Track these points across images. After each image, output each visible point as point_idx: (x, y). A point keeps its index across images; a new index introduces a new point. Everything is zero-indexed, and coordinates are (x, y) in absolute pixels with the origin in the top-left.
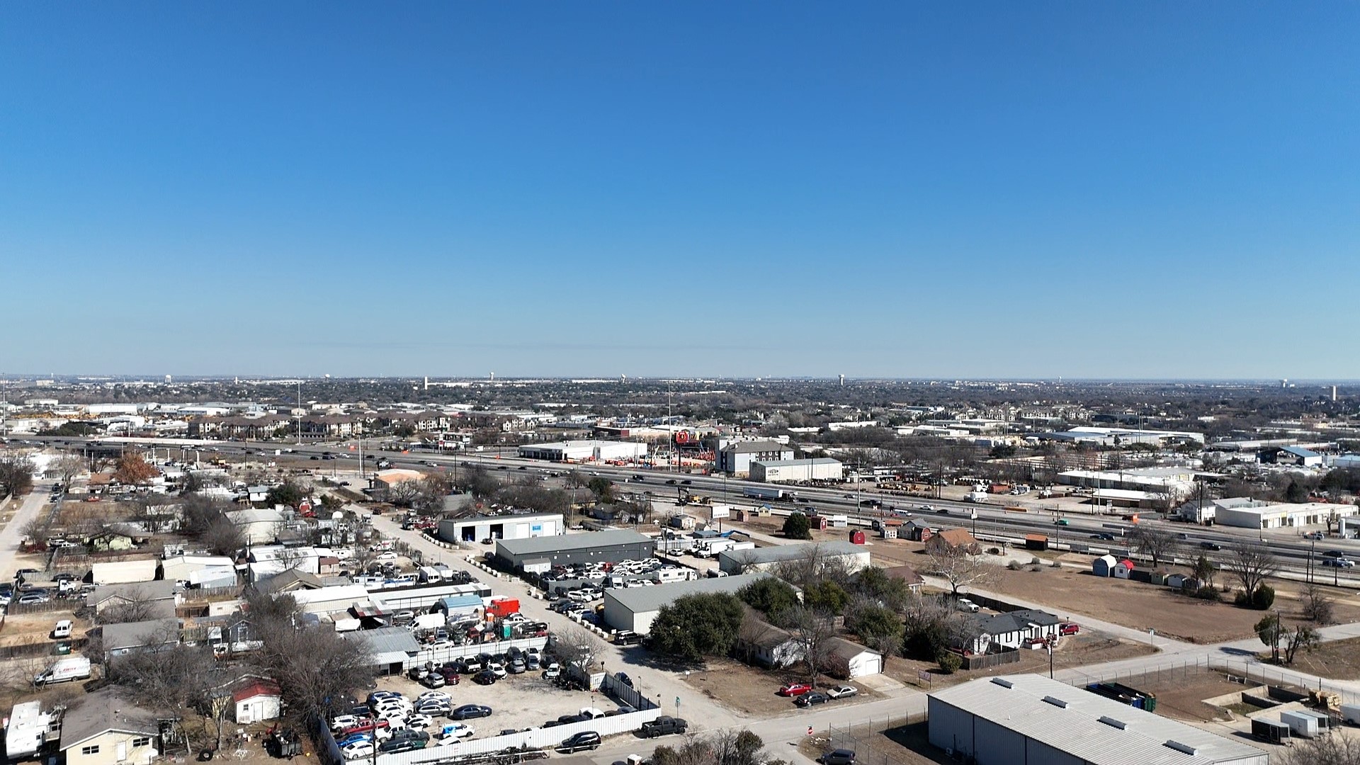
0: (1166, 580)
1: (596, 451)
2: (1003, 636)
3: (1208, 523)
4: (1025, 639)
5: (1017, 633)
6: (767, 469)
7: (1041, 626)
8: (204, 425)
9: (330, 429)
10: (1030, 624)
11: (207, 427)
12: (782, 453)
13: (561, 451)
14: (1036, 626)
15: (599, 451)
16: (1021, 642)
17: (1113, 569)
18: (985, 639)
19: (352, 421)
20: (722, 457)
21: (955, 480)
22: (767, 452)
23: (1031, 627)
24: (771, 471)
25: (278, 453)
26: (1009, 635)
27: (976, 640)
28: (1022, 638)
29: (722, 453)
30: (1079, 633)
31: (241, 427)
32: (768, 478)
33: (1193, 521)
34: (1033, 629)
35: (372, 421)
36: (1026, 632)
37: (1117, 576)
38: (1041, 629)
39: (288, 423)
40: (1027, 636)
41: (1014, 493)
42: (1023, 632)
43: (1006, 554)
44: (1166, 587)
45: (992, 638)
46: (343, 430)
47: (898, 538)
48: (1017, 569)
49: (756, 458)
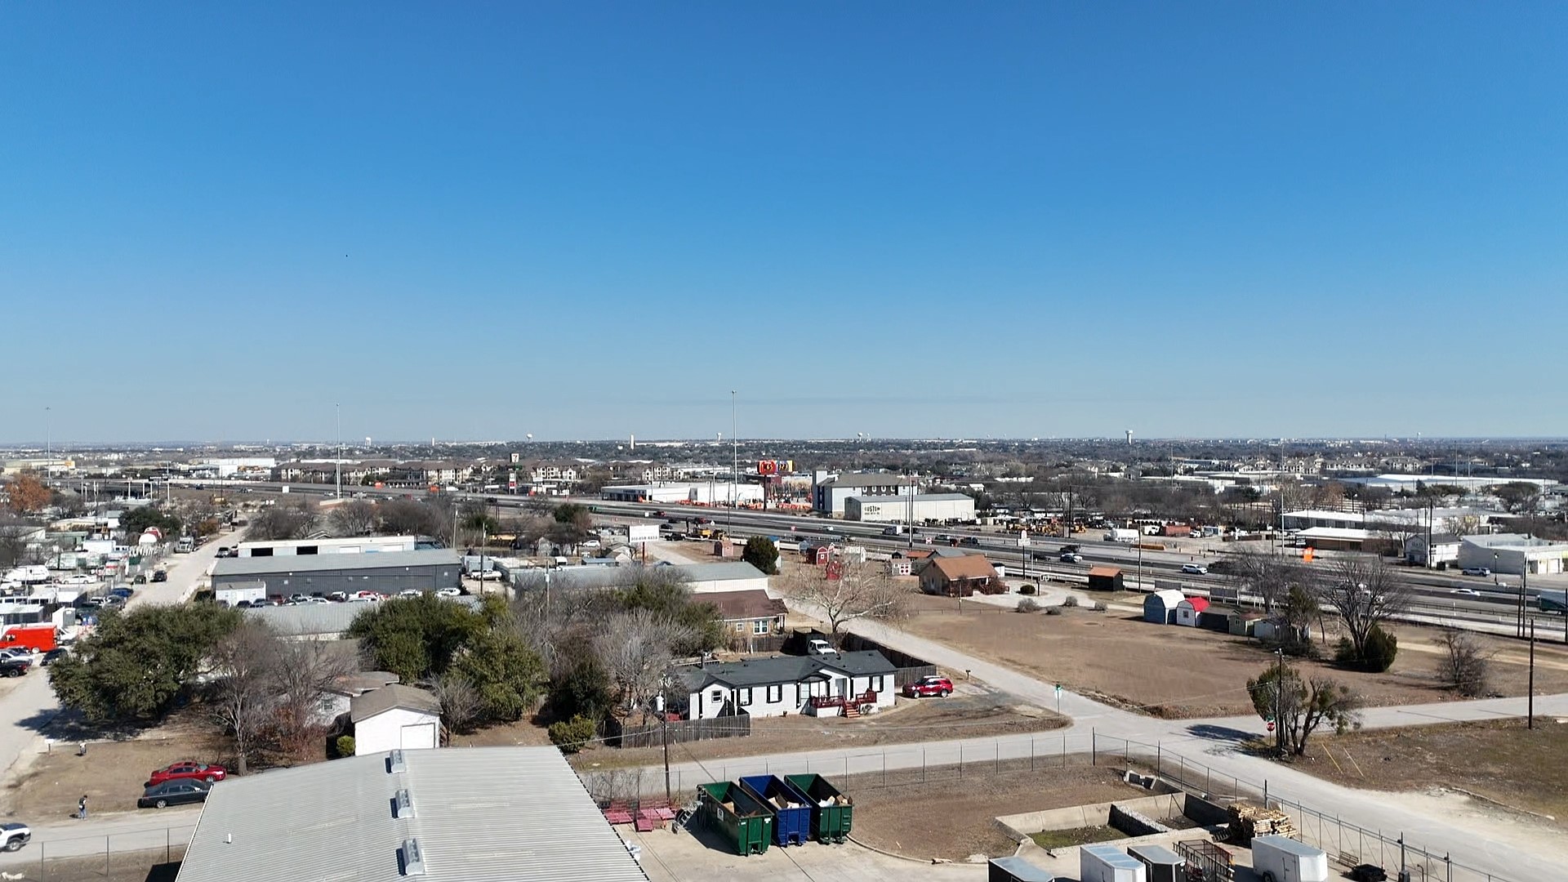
0: (1251, 628)
1: (693, 493)
2: (759, 692)
3: (1441, 566)
4: (811, 698)
5: (793, 687)
6: (864, 506)
7: (851, 676)
8: (287, 471)
9: (427, 477)
10: (823, 671)
11: (290, 473)
12: (900, 489)
13: (644, 492)
14: (835, 676)
15: (696, 493)
16: (803, 702)
17: (1173, 612)
18: (717, 696)
19: (457, 467)
20: (819, 493)
21: (1129, 523)
22: (879, 487)
23: (827, 678)
24: (870, 509)
26: (774, 690)
27: (694, 698)
28: (804, 695)
29: (819, 487)
30: (951, 695)
31: (325, 473)
32: (864, 517)
33: (1422, 564)
34: (832, 682)
35: (488, 469)
36: (814, 686)
37: (1178, 622)
38: (852, 682)
39: (388, 471)
40: (815, 694)
41: (1195, 535)
42: (808, 685)
43: (1045, 594)
44: (1246, 639)
45: (733, 693)
46: (443, 478)
47: (912, 574)
48: (1024, 612)
49: (863, 493)
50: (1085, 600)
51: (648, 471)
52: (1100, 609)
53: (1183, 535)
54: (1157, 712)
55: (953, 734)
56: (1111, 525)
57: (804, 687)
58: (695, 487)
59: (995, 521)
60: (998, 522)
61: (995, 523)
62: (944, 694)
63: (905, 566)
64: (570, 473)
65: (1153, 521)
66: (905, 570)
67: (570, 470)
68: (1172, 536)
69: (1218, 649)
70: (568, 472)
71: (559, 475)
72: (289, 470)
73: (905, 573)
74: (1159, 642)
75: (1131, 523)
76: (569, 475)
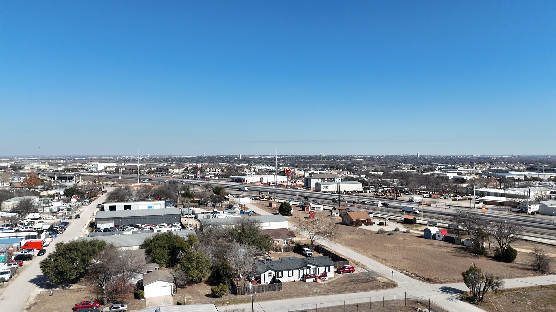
0: (463, 242)
1: (261, 179)
2: (285, 273)
3: (533, 213)
4: (304, 275)
5: (297, 271)
6: (322, 186)
7: (318, 266)
9: (169, 171)
10: (308, 265)
12: (335, 179)
13: (244, 178)
14: (312, 267)
15: (263, 179)
16: (301, 276)
17: (434, 235)
18: (270, 274)
19: (179, 168)
20: (306, 181)
22: (328, 179)
23: (309, 268)
24: (325, 187)
25: (120, 178)
26: (291, 272)
27: (262, 275)
28: (301, 274)
29: (306, 178)
30: (354, 273)
31: (134, 170)
32: (322, 190)
33: (526, 212)
34: (311, 269)
35: (190, 168)
36: (305, 270)
37: (436, 239)
38: (318, 269)
39: (156, 169)
40: (305, 273)
41: (442, 198)
42: (303, 270)
43: (388, 225)
44: (461, 246)
45: (276, 273)
46: (175, 171)
47: (340, 216)
48: (380, 234)
49: (322, 181)
50: (402, 228)
51: (246, 169)
52: (407, 232)
53: (438, 198)
54: (429, 280)
55: (354, 290)
56: (412, 193)
57: (301, 271)
58: (262, 177)
59: (369, 191)
60: (370, 192)
61: (369, 192)
62: (351, 272)
63: (337, 213)
64: (219, 170)
65: (427, 192)
66: (337, 214)
67: (219, 169)
68: (434, 198)
69: (451, 251)
70: (218, 169)
71: (215, 171)
72: (121, 169)
73: (337, 215)
74: (430, 248)
75: (419, 192)
76: (218, 170)
